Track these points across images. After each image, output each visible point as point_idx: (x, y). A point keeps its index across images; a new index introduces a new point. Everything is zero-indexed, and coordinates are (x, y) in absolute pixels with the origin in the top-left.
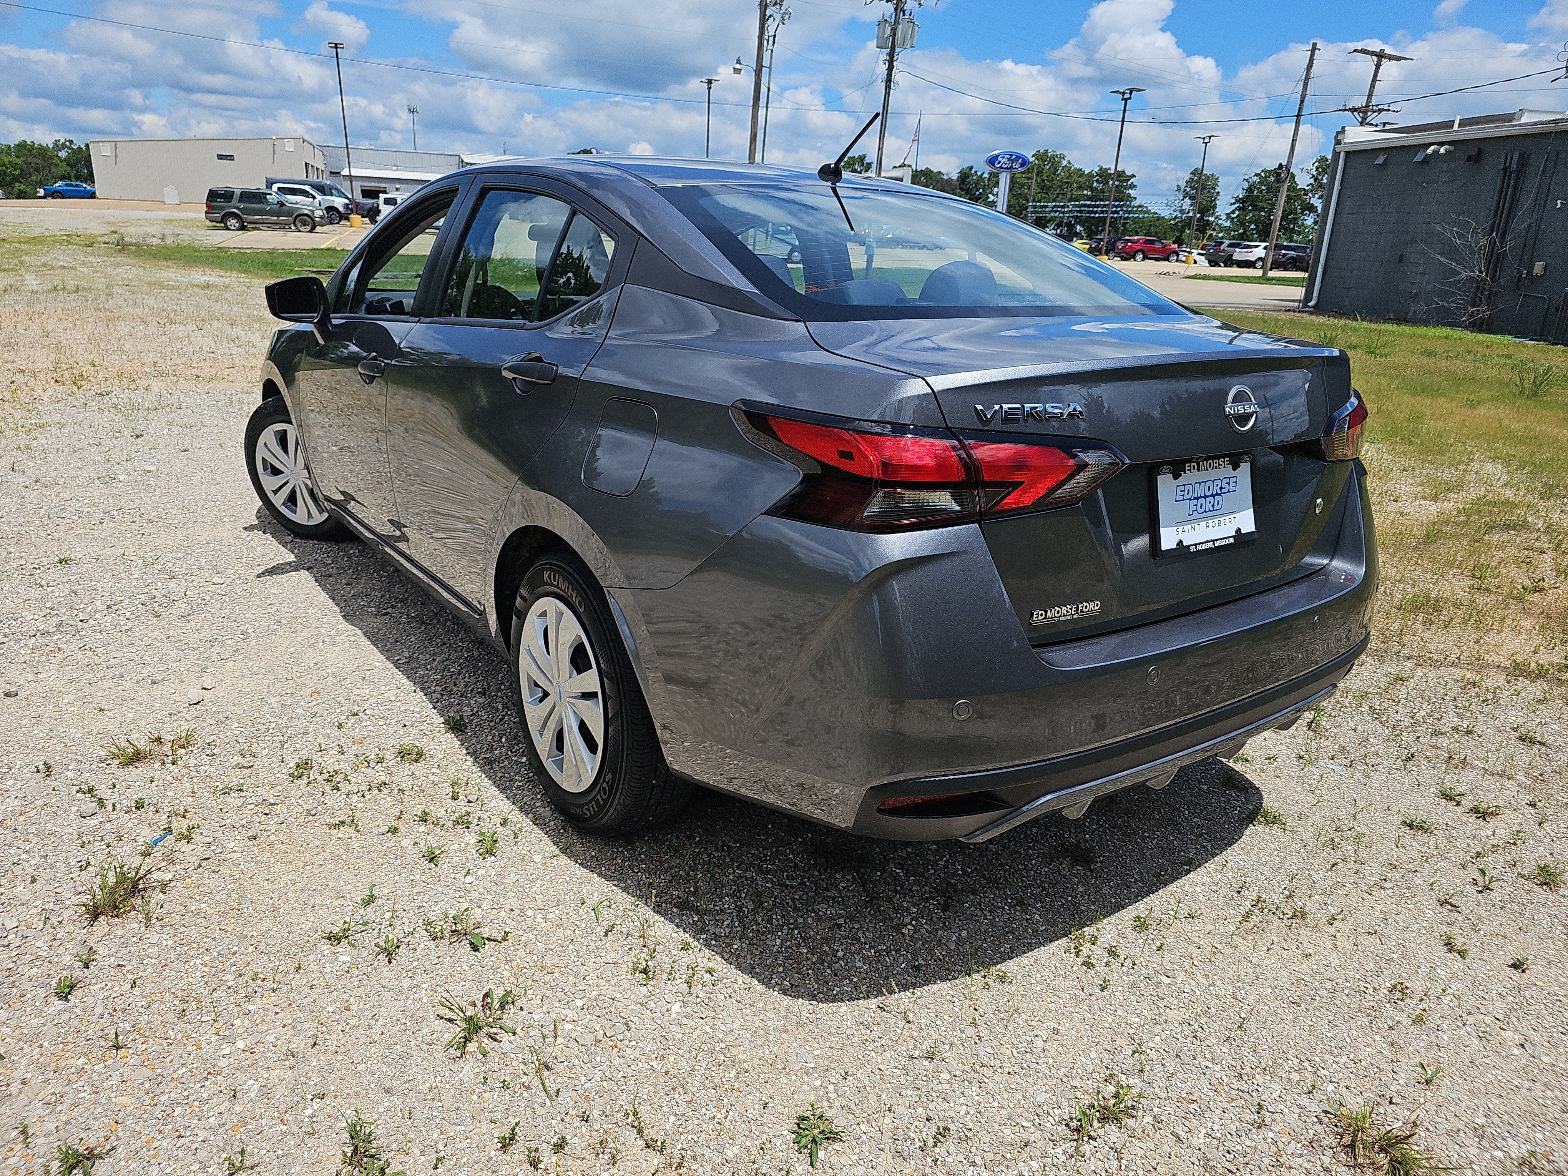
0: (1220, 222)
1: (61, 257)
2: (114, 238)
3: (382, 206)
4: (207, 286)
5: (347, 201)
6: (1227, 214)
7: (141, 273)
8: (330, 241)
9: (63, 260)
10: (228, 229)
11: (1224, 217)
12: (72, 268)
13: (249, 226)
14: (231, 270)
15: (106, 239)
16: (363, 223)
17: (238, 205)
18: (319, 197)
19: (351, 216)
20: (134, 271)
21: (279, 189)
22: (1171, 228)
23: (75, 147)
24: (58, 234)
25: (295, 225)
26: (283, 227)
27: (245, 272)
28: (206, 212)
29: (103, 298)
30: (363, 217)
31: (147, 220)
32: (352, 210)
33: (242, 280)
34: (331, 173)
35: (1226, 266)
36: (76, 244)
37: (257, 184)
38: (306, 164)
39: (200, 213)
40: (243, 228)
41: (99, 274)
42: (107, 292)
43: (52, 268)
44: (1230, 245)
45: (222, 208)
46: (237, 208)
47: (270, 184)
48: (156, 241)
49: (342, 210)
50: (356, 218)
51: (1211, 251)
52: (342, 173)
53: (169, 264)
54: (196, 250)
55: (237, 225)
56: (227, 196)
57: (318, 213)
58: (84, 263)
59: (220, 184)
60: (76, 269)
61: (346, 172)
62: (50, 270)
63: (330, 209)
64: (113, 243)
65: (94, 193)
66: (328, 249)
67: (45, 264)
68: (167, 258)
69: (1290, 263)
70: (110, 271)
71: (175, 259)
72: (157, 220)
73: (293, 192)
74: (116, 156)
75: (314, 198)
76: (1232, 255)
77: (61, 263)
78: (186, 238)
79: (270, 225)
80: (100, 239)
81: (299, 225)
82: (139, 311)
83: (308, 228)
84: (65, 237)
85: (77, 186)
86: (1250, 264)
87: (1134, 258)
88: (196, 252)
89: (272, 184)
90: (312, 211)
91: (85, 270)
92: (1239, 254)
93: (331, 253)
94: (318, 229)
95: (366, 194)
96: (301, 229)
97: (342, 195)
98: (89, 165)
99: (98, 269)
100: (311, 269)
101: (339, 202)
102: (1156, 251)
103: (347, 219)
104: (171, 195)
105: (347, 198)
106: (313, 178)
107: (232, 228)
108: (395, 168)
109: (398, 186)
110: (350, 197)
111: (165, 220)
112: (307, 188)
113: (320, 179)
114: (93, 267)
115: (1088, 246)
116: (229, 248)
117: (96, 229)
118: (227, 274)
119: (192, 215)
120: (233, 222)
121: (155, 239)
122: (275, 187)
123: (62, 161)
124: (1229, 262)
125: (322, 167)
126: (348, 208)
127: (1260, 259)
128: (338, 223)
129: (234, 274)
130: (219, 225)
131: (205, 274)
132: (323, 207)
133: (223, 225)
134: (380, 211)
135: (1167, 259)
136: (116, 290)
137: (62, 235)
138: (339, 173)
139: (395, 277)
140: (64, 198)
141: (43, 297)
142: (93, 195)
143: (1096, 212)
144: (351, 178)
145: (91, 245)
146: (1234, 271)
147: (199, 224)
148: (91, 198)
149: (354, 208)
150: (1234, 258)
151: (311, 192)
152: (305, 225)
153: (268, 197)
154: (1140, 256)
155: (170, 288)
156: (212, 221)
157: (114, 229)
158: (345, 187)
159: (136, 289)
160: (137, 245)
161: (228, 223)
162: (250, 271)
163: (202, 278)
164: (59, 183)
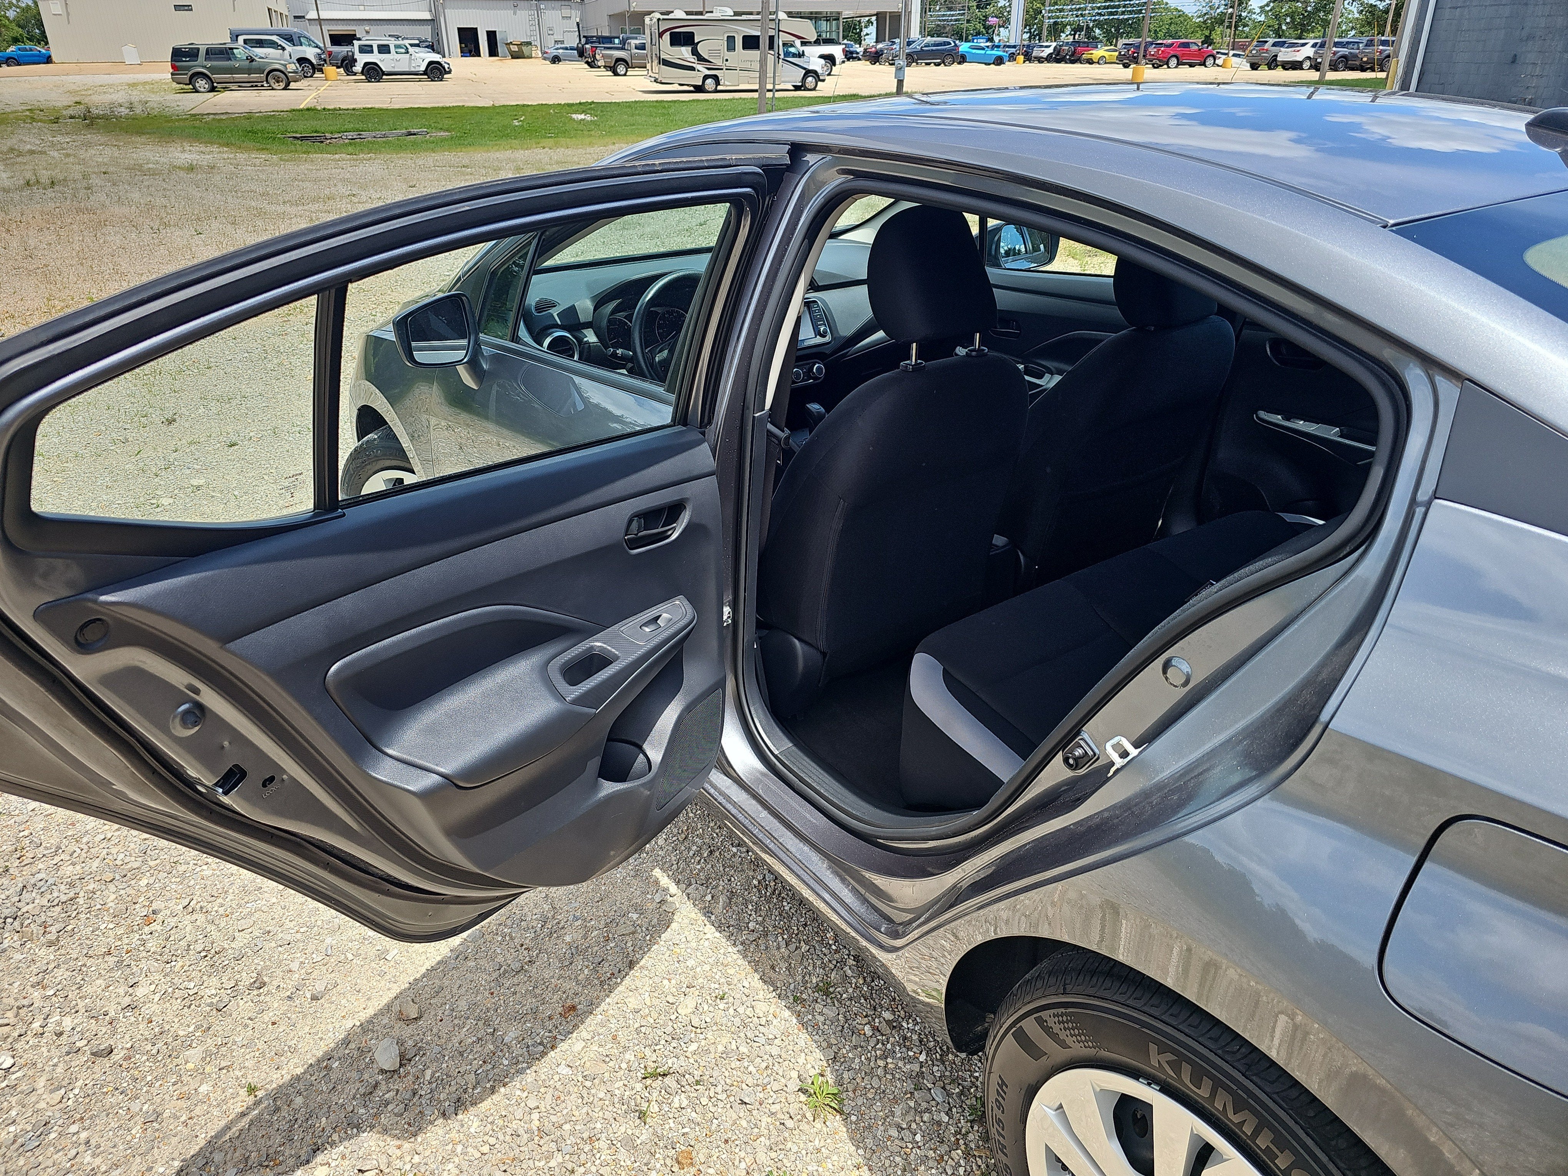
0: (1254, 16)
1: (28, 140)
2: (79, 110)
3: (357, 55)
4: (191, 168)
5: (319, 51)
6: (1261, 7)
7: (116, 155)
8: (308, 99)
9: (30, 143)
10: (197, 92)
11: (1258, 11)
12: (41, 153)
13: (219, 86)
14: (212, 143)
15: (71, 112)
16: (338, 73)
17: (205, 63)
18: (289, 48)
19: (326, 68)
20: (108, 151)
21: (245, 41)
22: (1200, 27)
23: (23, 5)
24: (19, 109)
25: (268, 82)
26: (254, 85)
27: (227, 145)
28: (172, 74)
29: (82, 193)
30: (338, 67)
31: (111, 86)
32: (325, 60)
33: (226, 156)
34: (295, 17)
35: (1270, 69)
36: (41, 121)
37: (222, 39)
38: (269, 9)
39: (166, 74)
40: (213, 89)
41: (71, 159)
42: (85, 184)
43: (20, 154)
44: (1274, 45)
45: (188, 68)
46: (205, 67)
47: (235, 36)
48: (124, 111)
49: (314, 61)
50: (330, 70)
51: (1254, 52)
52: (308, 17)
53: (143, 139)
54: (168, 119)
55: (207, 86)
56: (192, 53)
57: (291, 67)
58: (53, 145)
59: (182, 42)
60: (45, 153)
61: (312, 15)
62: (18, 156)
63: (302, 61)
64: (79, 117)
65: (50, 56)
66: (308, 109)
67: (12, 150)
68: (140, 132)
69: (1342, 61)
70: (82, 154)
71: (148, 133)
72: (121, 84)
73: (260, 43)
74: (68, 14)
75: (283, 49)
76: (1276, 56)
77: (29, 147)
78: (155, 106)
79: (241, 85)
80: (64, 113)
81: (272, 81)
82: (125, 210)
83: (282, 85)
84: (28, 113)
85: (31, 50)
86: (1296, 66)
87: (1167, 64)
88: (168, 121)
89: (237, 36)
90: (285, 66)
91: (56, 154)
92: (1285, 55)
93: (312, 113)
94: (293, 85)
95: (336, 40)
96: (275, 87)
97: (311, 43)
98: (40, 25)
99: (69, 151)
100: (295, 135)
101: (310, 53)
102: (1192, 55)
103: (321, 71)
104: (130, 54)
105: (320, 48)
106: (278, 26)
107: (202, 90)
108: (362, 8)
109: (367, 28)
110: (322, 45)
111: (129, 85)
112: (274, 38)
113: (285, 27)
114: (64, 149)
115: (1117, 54)
116: (203, 115)
117: (60, 100)
118: (208, 149)
119: (156, 76)
120: (201, 84)
121: (123, 109)
122: (241, 39)
123: (11, 22)
124: (1272, 64)
125: (285, 12)
126: (320, 59)
127: (1309, 58)
128: (311, 76)
129: (215, 148)
130: (187, 87)
131: (184, 151)
132: (294, 59)
133: (191, 86)
134: (356, 60)
135: (1203, 64)
136: (95, 181)
137: (24, 111)
138: (303, 17)
139: (384, 136)
140: (19, 64)
141: (16, 196)
142: (48, 60)
143: (1116, 13)
144: (320, 21)
145: (56, 121)
146: (1279, 74)
147: (166, 87)
148: (48, 63)
149: (327, 59)
150: (1278, 59)
151: (280, 43)
152: (278, 82)
153: (235, 51)
154: (1173, 62)
155: (153, 173)
156: (179, 83)
157: (77, 99)
158: (314, 33)
159: (115, 176)
160: (105, 117)
161: (197, 85)
162: (232, 144)
163: (183, 156)
164: (12, 48)
